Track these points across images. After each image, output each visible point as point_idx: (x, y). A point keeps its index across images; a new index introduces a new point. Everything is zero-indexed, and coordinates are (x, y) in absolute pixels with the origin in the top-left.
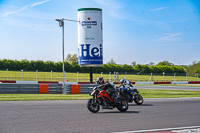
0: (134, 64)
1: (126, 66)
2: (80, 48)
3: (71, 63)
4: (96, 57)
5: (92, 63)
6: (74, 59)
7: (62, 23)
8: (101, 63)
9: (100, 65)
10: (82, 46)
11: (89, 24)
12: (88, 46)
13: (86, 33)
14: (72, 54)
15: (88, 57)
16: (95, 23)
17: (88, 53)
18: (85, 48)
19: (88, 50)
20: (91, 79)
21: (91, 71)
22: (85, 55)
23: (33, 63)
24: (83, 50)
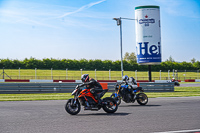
0: (193, 61)
1: (185, 63)
2: (138, 46)
3: (129, 61)
4: (155, 55)
5: (151, 61)
6: (132, 57)
7: (119, 22)
8: (160, 60)
9: (158, 63)
10: (140, 44)
11: (146, 21)
12: (146, 44)
13: (144, 31)
14: (130, 53)
15: (146, 55)
16: (153, 21)
17: (146, 51)
18: (143, 46)
19: (146, 48)
20: (150, 78)
21: (150, 69)
22: (143, 53)
23: (91, 62)
24: (141, 48)
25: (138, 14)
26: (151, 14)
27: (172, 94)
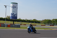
0: (26, 19)
1: (24, 20)
2: (11, 14)
5: (14, 18)
6: (9, 17)
7: (6, 6)
9: (16, 19)
10: (11, 13)
12: (13, 14)
13: (13, 10)
16: (15, 7)
18: (12, 14)
19: (13, 15)
20: (14, 23)
21: (14, 21)
22: (12, 16)
24: (12, 15)
25: (11, 5)
26: (15, 5)
27: (19, 28)
